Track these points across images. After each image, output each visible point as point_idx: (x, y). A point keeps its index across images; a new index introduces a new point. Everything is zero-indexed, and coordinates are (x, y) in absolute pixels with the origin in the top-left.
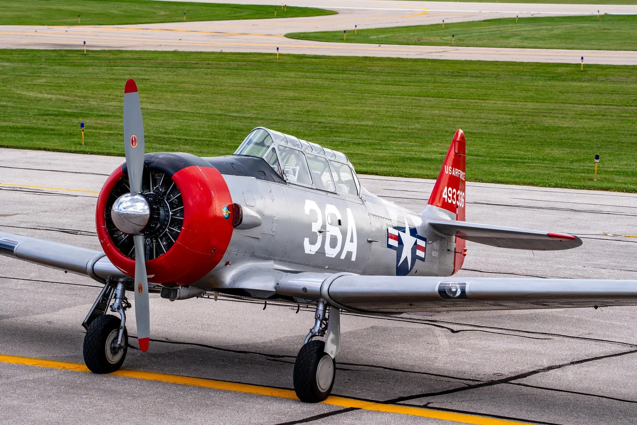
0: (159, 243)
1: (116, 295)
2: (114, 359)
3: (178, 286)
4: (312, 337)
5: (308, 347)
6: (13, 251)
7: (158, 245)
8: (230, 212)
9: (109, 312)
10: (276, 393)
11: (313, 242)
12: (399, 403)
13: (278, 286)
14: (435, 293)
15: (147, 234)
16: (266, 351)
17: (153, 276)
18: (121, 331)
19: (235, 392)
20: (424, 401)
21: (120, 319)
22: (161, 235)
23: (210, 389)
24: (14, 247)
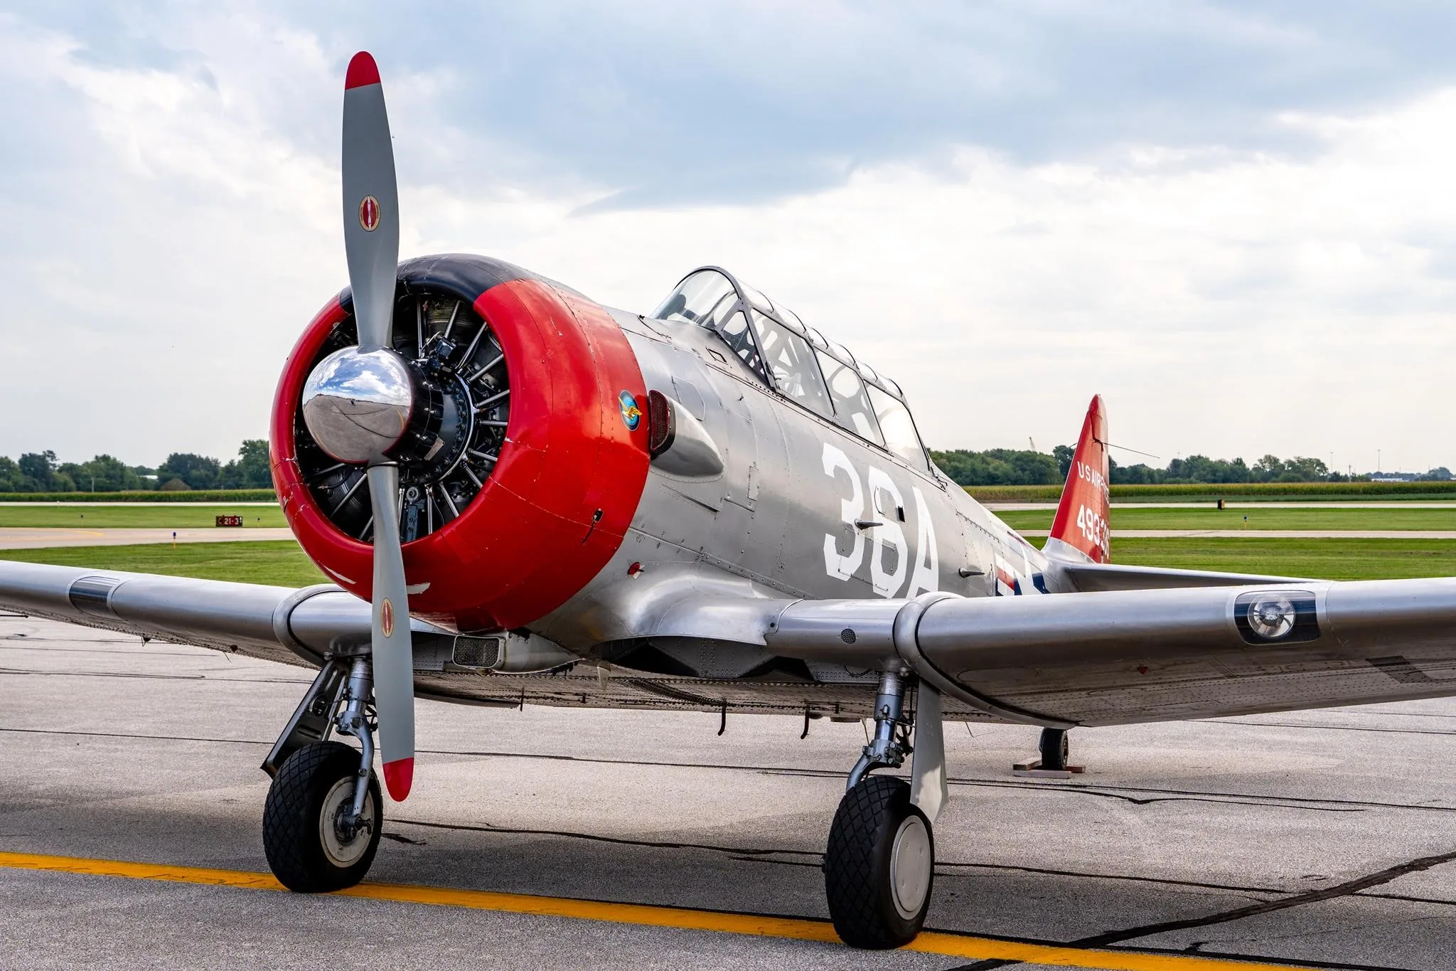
0: (444, 498)
1: (349, 691)
2: (343, 856)
3: (500, 630)
4: (866, 771)
5: (865, 794)
6: (105, 601)
7: (441, 504)
8: (640, 414)
9: (334, 737)
10: (773, 927)
11: (845, 549)
12: (1114, 944)
13: (772, 630)
14: (1226, 623)
15: (407, 463)
16: (724, 842)
17: (426, 586)
18: (363, 783)
19: (661, 927)
20: (1183, 939)
21: (361, 751)
22: (448, 473)
23: (593, 921)
24: (106, 594)
